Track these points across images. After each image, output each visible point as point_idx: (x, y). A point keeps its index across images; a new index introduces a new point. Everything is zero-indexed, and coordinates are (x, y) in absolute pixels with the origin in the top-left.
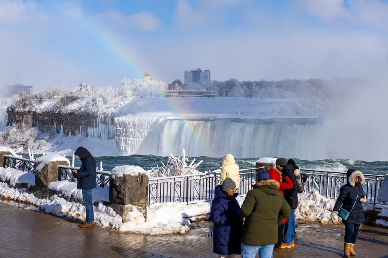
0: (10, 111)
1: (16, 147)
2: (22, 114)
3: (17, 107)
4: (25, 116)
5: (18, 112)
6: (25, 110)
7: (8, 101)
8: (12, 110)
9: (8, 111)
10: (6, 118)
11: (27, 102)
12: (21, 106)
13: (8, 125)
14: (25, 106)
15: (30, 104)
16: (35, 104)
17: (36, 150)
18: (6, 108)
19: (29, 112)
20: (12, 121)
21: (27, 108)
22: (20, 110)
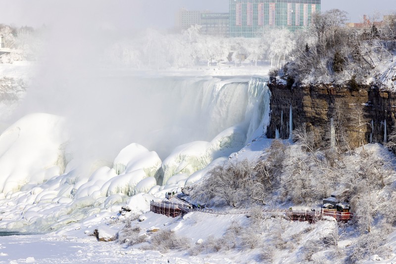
0: (280, 86)
1: (309, 218)
2: (328, 94)
3: (307, 71)
4: (338, 103)
5: (311, 88)
6: (340, 82)
7: (250, 50)
8: (291, 81)
9: (273, 86)
10: (261, 108)
11: (345, 51)
12: (323, 64)
13: (270, 135)
14: (336, 65)
15: (356, 57)
16: (374, 58)
17: (388, 231)
18: (264, 73)
19: (353, 86)
20: (286, 118)
21: (346, 72)
22: (320, 79)
